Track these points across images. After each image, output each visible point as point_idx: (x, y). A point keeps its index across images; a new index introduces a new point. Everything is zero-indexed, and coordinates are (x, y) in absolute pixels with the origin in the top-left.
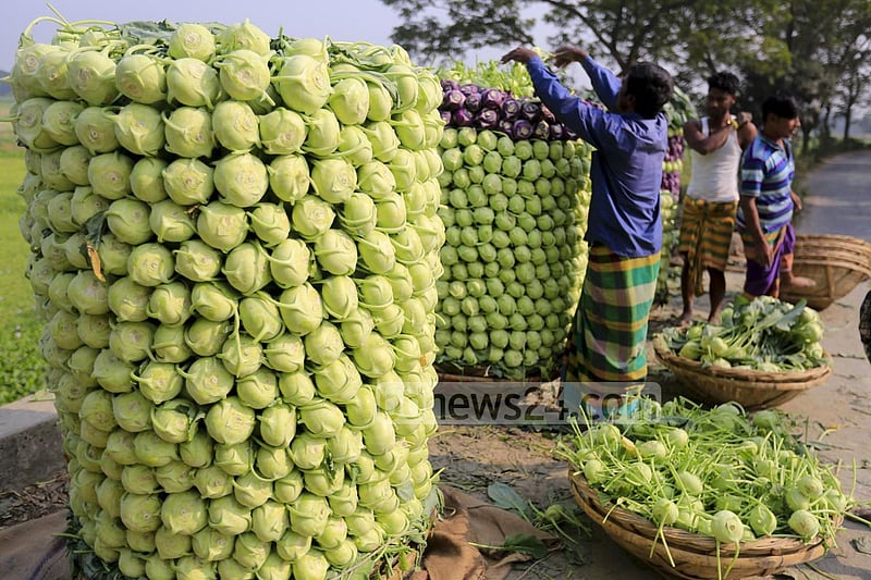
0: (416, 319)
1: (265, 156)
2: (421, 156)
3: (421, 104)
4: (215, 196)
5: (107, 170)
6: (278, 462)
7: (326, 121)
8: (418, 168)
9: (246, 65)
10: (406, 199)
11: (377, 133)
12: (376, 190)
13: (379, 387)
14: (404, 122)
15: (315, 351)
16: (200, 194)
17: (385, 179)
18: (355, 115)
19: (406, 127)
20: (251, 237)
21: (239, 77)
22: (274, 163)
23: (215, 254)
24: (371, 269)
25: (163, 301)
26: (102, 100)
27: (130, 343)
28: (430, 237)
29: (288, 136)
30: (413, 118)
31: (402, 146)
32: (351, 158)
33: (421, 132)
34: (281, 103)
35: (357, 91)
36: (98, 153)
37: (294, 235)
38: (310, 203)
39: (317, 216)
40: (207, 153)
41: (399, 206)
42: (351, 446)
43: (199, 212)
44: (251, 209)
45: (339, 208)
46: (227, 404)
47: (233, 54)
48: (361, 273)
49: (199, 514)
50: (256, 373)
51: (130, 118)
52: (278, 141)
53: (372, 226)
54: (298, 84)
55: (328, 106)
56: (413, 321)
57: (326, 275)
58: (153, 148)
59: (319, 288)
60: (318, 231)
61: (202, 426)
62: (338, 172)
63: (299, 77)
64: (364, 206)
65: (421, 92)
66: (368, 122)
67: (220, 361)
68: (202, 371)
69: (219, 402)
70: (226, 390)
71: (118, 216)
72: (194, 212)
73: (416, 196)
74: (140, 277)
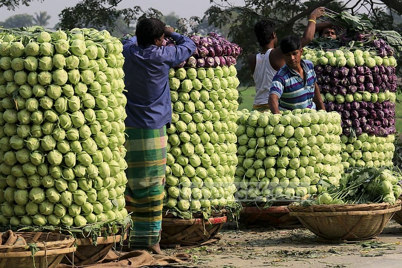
0: (116, 129)
1: (67, 69)
2: (116, 70)
3: (115, 52)
4: (53, 82)
5: (20, 76)
6: (70, 173)
7: (85, 58)
8: (115, 74)
9: (63, 44)
10: (111, 84)
11: (100, 62)
12: (100, 80)
13: (103, 151)
14: (109, 58)
15: (82, 133)
16: (49, 81)
17: (104, 77)
18: (94, 56)
19: (110, 60)
20: (63, 95)
21: (61, 47)
22: (70, 72)
23: (52, 100)
24: (100, 107)
25: (36, 115)
26: (20, 55)
27: (24, 131)
28: (120, 99)
29: (75, 63)
30: (112, 57)
31: (108, 66)
32: (93, 70)
33: (115, 61)
34: (72, 54)
35: (94, 49)
36: (17, 71)
37: (75, 94)
38: (80, 84)
39: (83, 88)
40: (50, 69)
41: (108, 86)
42: (94, 170)
43: (48, 87)
44: (63, 86)
45: (89, 86)
46: (54, 151)
47: (59, 40)
48: (96, 108)
49: (43, 195)
50: (64, 140)
51: (30, 60)
52: (72, 65)
53: (100, 92)
54: (78, 48)
55: (85, 54)
56: (115, 129)
57: (86, 108)
58: (35, 69)
59: (83, 112)
60: (83, 93)
61: (46, 159)
62: (89, 74)
63: (77, 46)
64: (97, 85)
65: (115, 48)
66: (97, 59)
67: (52, 136)
68: (47, 139)
69: (52, 150)
70: (54, 145)
71: (24, 89)
72: (46, 87)
73: (114, 83)
74: (30, 107)
